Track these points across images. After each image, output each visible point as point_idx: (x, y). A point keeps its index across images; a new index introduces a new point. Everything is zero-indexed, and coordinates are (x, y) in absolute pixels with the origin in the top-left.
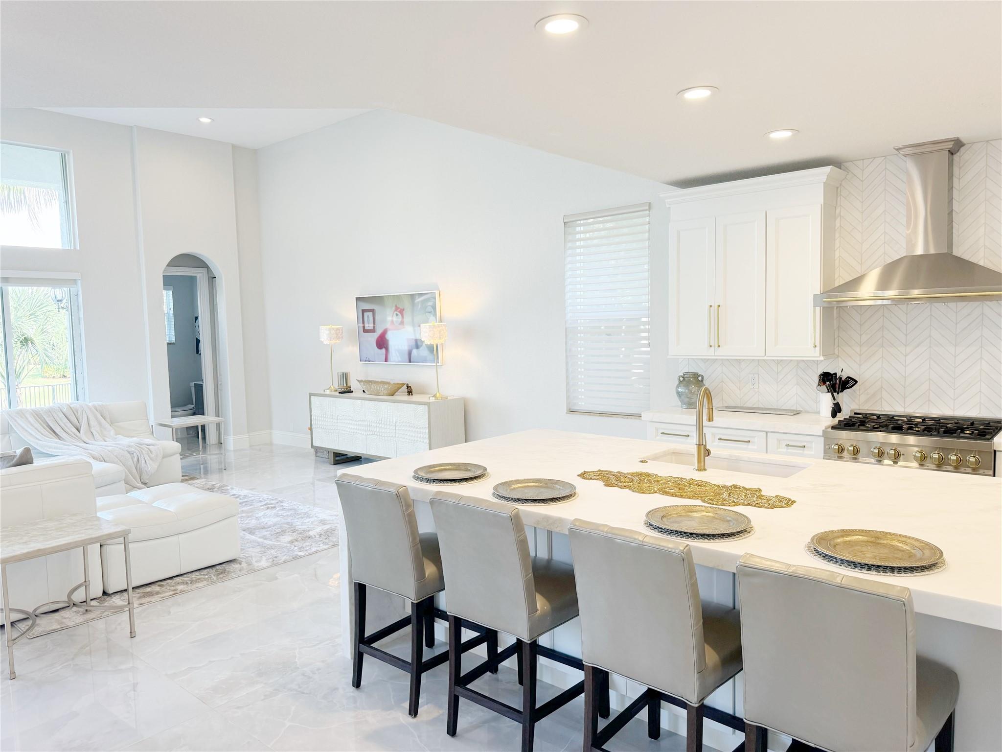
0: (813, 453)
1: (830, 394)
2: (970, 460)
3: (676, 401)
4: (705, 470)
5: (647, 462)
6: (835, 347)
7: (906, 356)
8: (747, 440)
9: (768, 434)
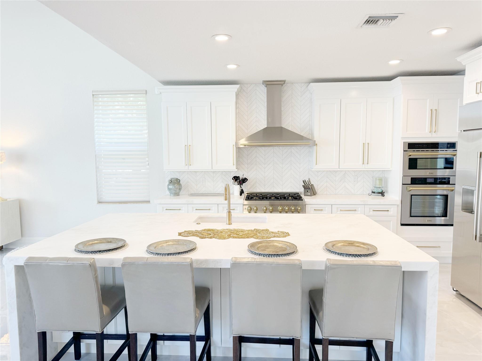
0: (238, 212)
1: (239, 186)
2: (299, 208)
3: (168, 192)
4: (231, 224)
5: (200, 224)
6: (238, 165)
7: (265, 168)
8: (209, 209)
9: (219, 205)
